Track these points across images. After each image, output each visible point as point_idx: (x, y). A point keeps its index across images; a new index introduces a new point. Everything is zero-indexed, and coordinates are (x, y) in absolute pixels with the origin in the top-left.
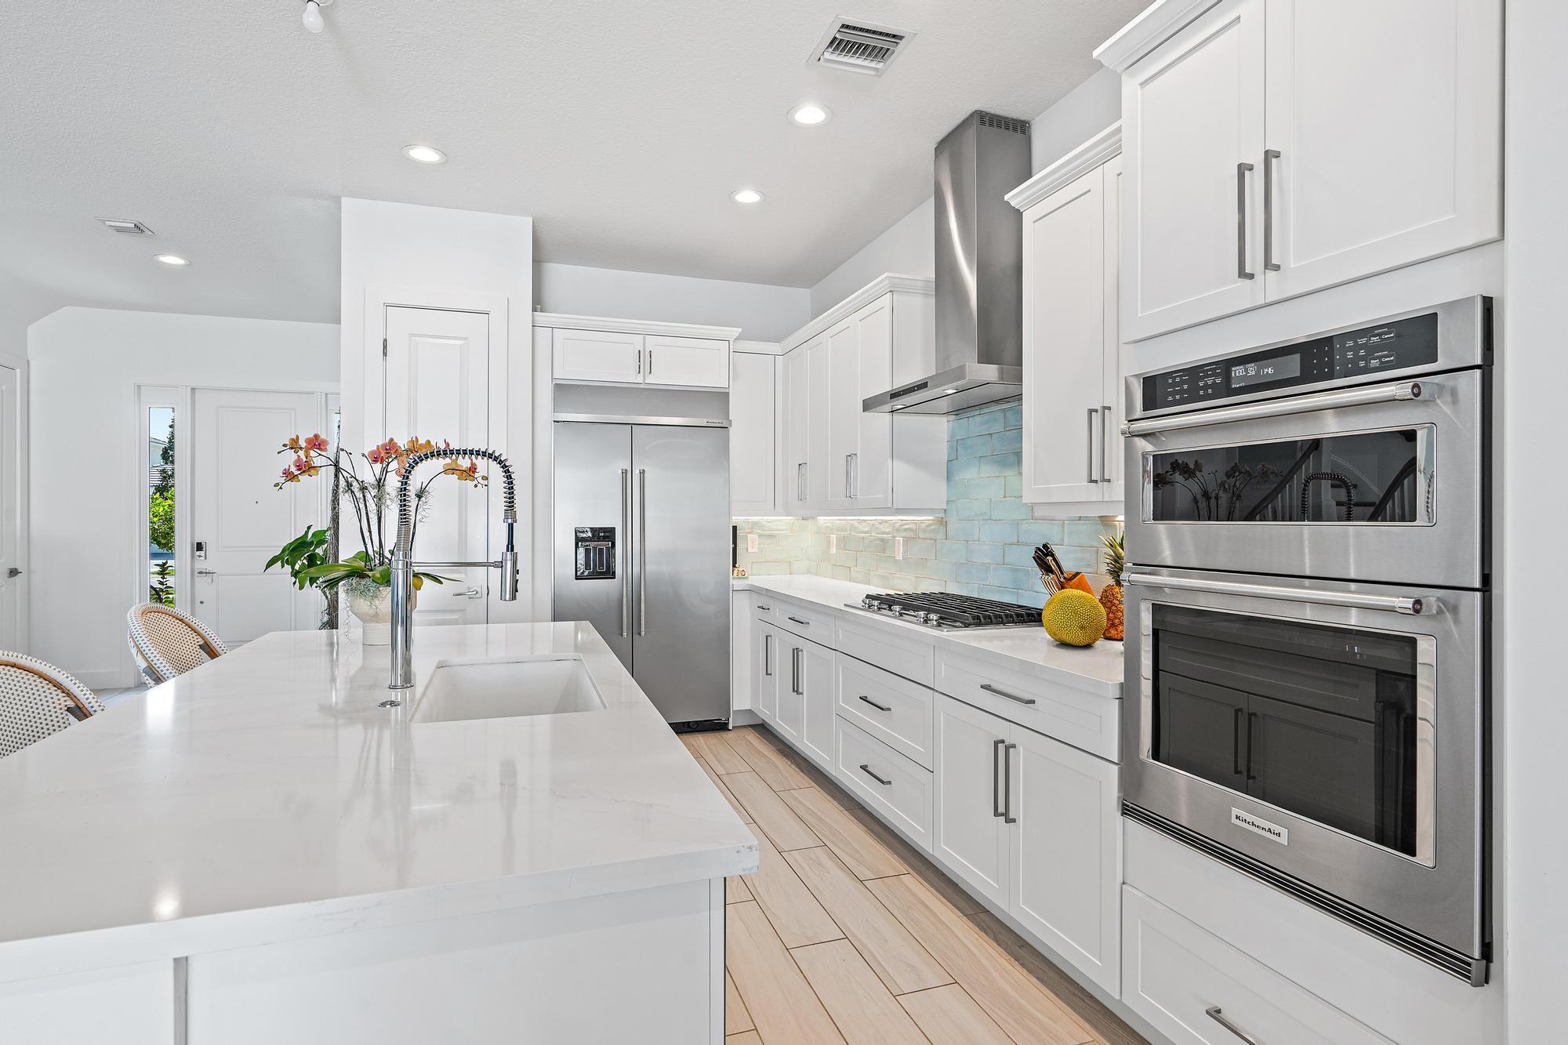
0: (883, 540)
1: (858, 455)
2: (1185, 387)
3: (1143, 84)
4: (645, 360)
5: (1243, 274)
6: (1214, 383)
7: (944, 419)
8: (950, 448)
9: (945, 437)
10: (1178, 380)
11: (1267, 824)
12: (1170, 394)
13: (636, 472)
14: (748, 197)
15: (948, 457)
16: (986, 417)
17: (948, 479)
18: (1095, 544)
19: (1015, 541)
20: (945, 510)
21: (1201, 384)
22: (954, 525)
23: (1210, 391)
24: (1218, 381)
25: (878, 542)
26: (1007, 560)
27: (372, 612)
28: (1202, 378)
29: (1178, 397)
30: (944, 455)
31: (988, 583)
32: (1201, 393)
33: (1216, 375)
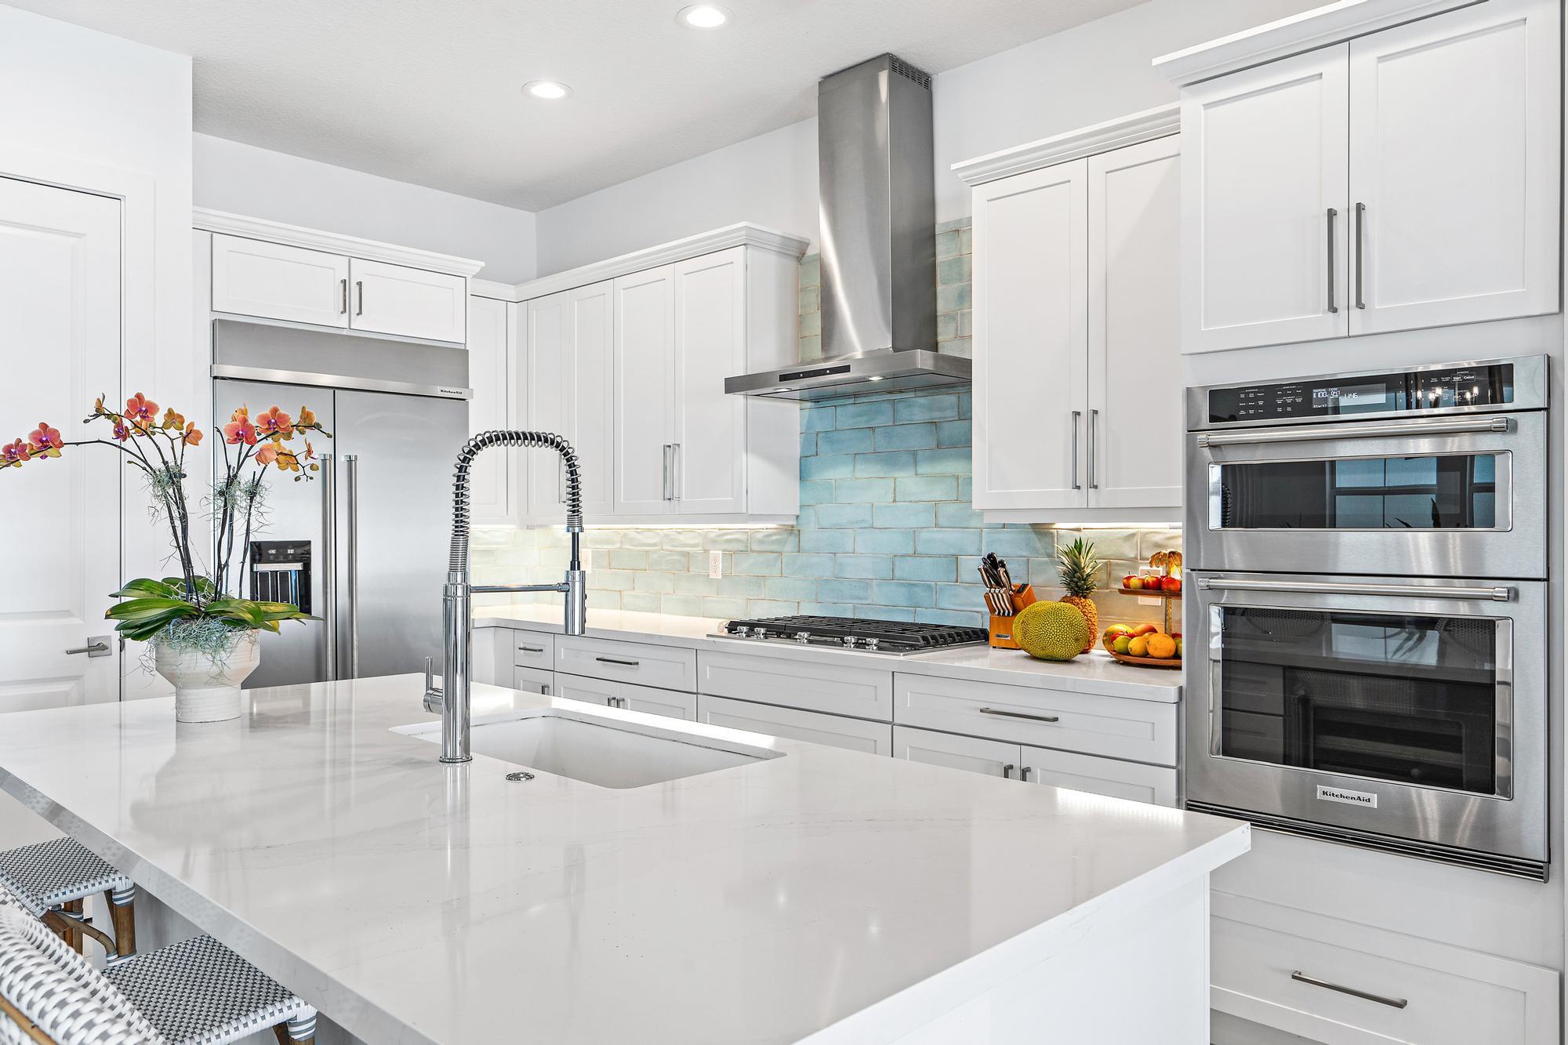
0: (687, 555)
1: (683, 446)
2: (1261, 403)
3: (1207, 106)
4: (350, 295)
5: (1333, 309)
6: (1294, 402)
7: (797, 406)
8: (805, 444)
9: (798, 429)
10: (1252, 395)
11: (1355, 794)
12: (1243, 408)
13: (342, 459)
14: (548, 90)
15: (802, 452)
16: (864, 408)
17: (802, 477)
18: (1024, 554)
19: (911, 552)
20: (798, 516)
21: (1279, 402)
22: (810, 534)
23: (1289, 409)
24: (1299, 400)
25: (675, 557)
26: (898, 574)
27: (215, 670)
28: (1280, 396)
29: (1252, 412)
30: (797, 452)
31: (869, 602)
32: (1280, 410)
33: (1298, 395)
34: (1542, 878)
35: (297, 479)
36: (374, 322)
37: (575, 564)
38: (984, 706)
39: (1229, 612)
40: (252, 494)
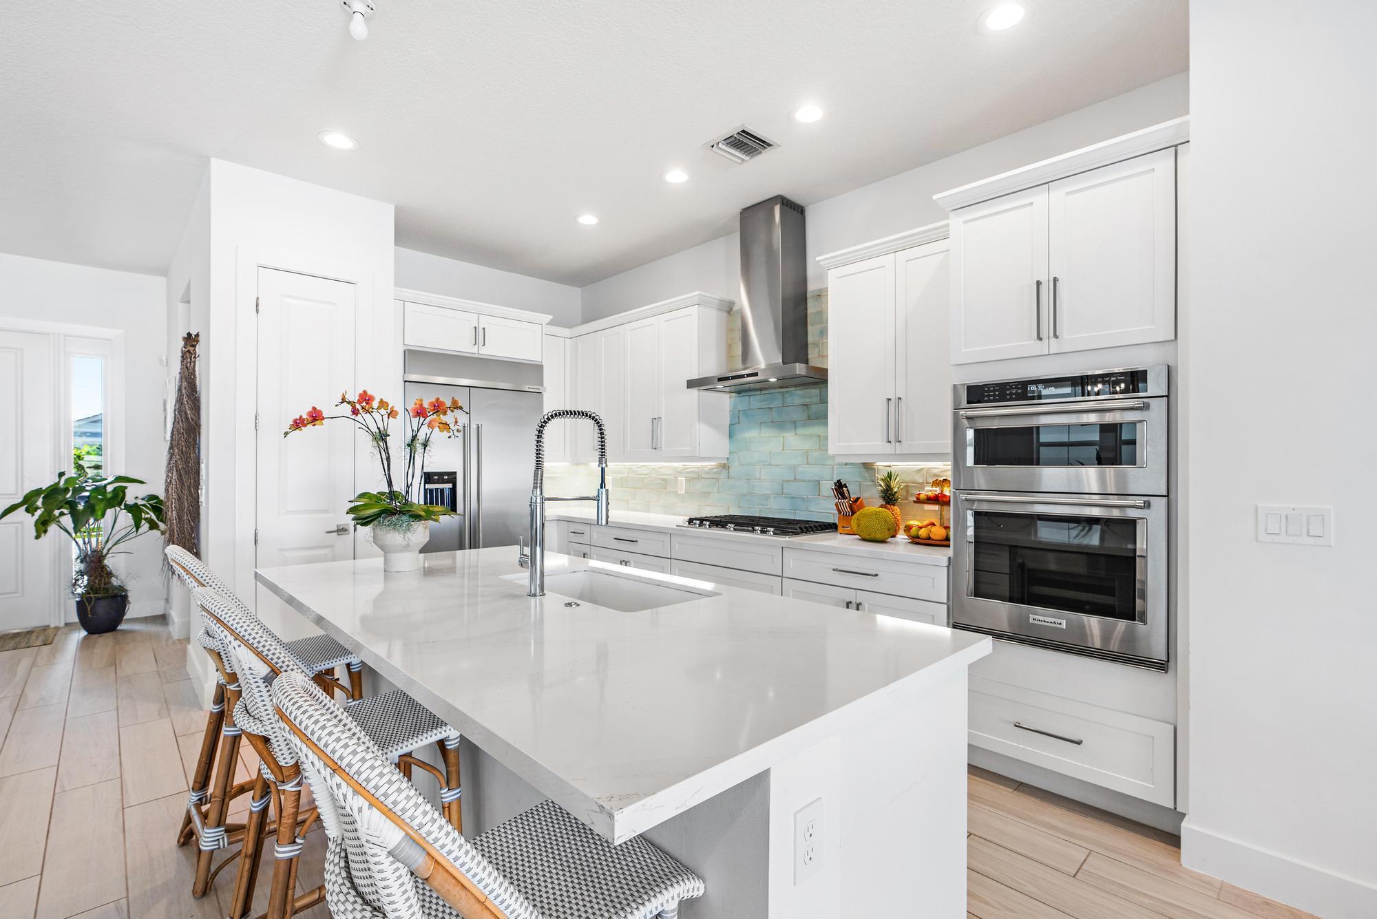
0: (665, 480)
1: (663, 418)
2: (997, 393)
3: (965, 222)
4: (479, 335)
5: (1040, 338)
6: (1017, 392)
7: (727, 396)
8: (732, 418)
9: (728, 409)
10: (992, 389)
11: (1052, 620)
12: (986, 396)
13: (474, 426)
14: (588, 219)
15: (730, 421)
16: (766, 396)
17: (730, 436)
18: (858, 480)
19: (793, 479)
20: (728, 459)
21: (1008, 392)
22: (735, 468)
23: (1014, 396)
24: (1019, 391)
25: (658, 481)
26: (785, 491)
27: (405, 543)
28: (1008, 390)
29: (991, 398)
30: (727, 421)
31: (769, 507)
32: (1008, 397)
33: (1019, 389)
34: (1164, 670)
35: (450, 437)
36: (492, 350)
37: (603, 485)
38: (835, 567)
39: (977, 514)
40: (425, 445)
